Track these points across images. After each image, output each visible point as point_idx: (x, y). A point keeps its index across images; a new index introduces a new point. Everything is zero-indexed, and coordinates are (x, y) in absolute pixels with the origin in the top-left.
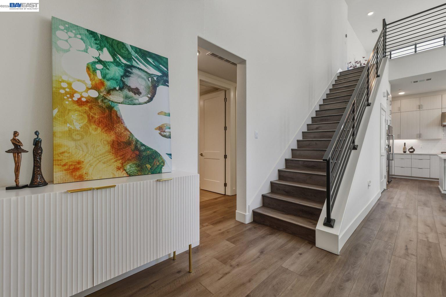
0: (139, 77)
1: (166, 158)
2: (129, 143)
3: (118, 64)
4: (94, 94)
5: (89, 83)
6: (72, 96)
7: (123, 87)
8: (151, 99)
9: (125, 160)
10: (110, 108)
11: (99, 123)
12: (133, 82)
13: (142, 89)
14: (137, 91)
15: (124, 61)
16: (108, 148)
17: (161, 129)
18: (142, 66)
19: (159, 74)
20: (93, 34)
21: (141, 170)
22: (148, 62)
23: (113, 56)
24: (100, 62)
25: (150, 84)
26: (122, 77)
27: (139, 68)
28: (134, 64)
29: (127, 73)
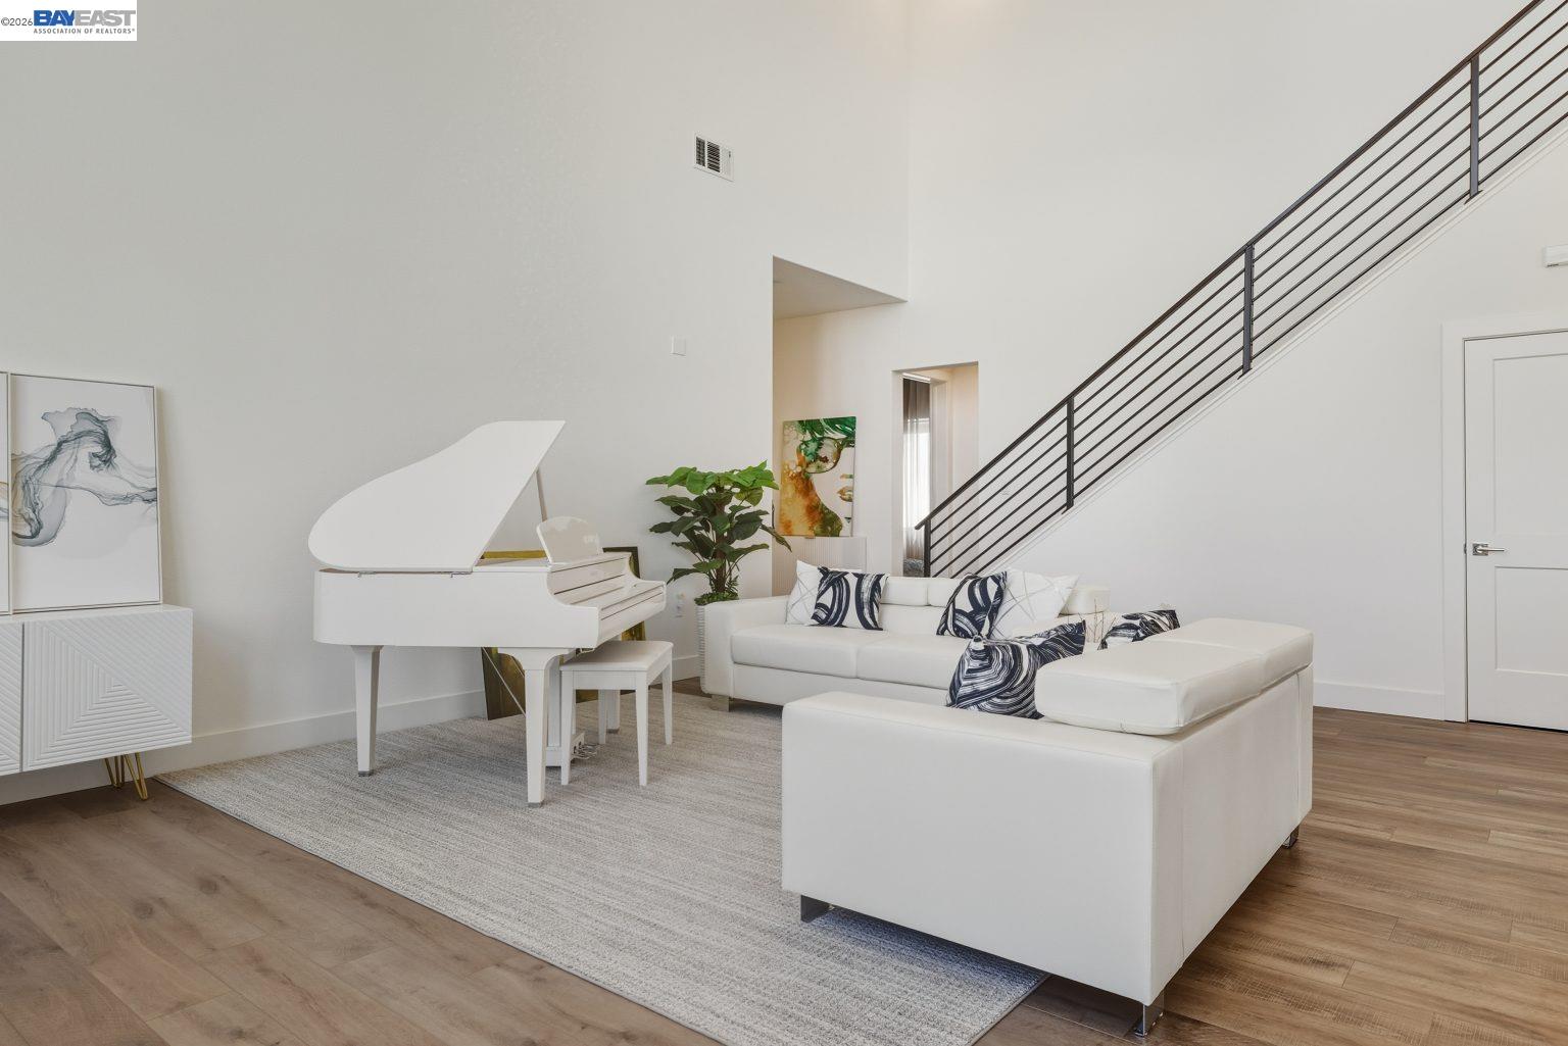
0: (828, 445)
1: (844, 522)
2: (817, 507)
3: (814, 440)
4: (799, 469)
5: (797, 461)
6: (789, 473)
7: (817, 457)
8: (835, 464)
9: (813, 521)
10: (808, 479)
11: (800, 492)
12: (822, 453)
13: (830, 458)
14: (825, 460)
15: (818, 436)
16: (804, 511)
17: (842, 492)
18: (831, 435)
19: (844, 436)
20: (801, 422)
21: (824, 533)
22: (836, 429)
23: (812, 434)
24: (805, 443)
25: (836, 449)
26: (816, 450)
27: (829, 438)
28: (825, 435)
29: (820, 446)
